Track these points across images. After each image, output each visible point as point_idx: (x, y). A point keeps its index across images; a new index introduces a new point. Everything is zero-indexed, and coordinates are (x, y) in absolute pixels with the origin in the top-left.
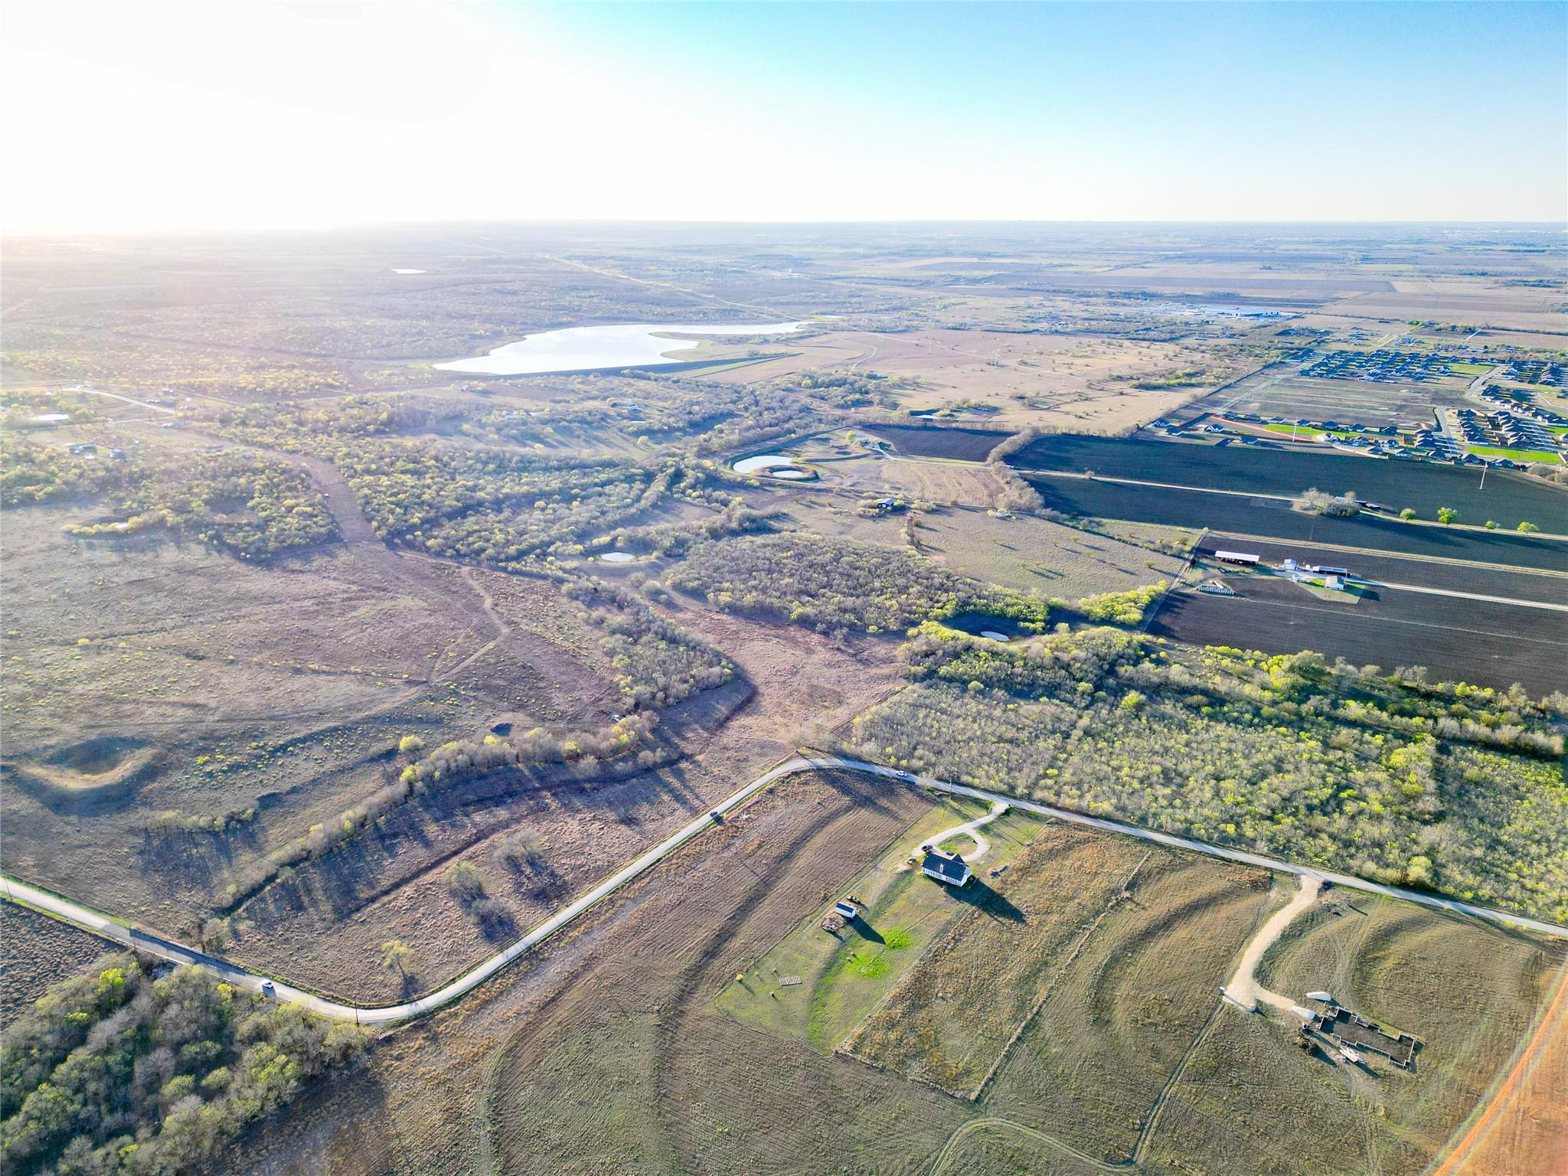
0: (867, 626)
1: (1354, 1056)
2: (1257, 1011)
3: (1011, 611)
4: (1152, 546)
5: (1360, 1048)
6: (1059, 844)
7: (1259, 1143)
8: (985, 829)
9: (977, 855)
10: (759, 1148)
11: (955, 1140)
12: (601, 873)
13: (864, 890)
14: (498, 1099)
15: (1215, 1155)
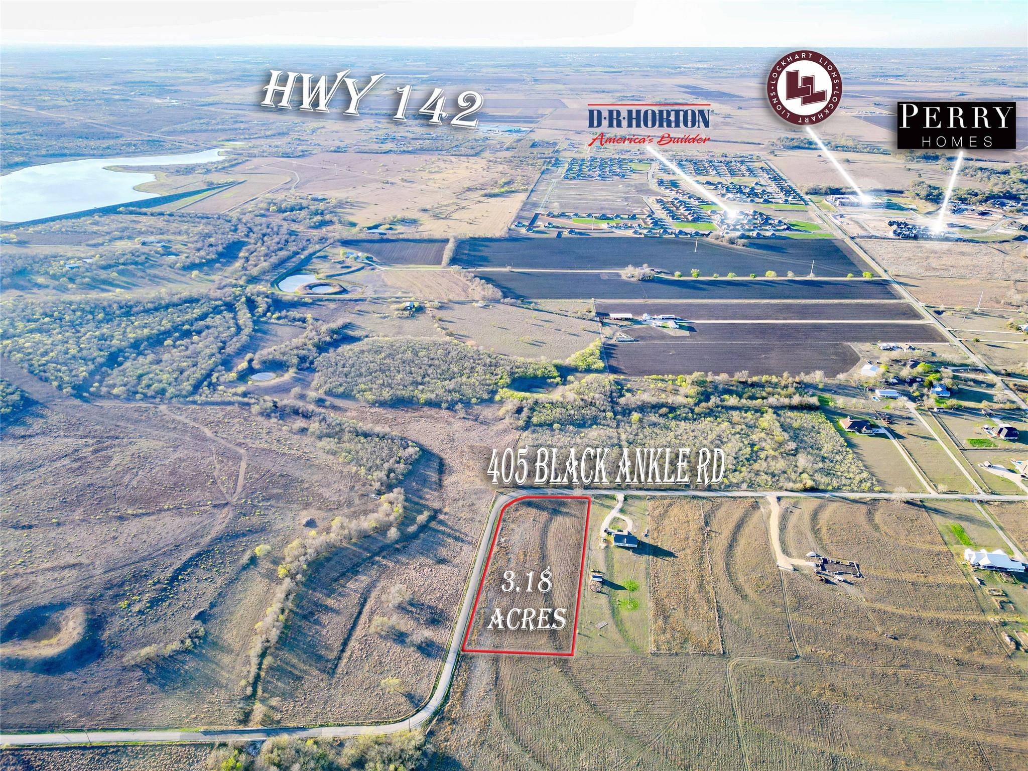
0: (470, 399)
1: (841, 578)
2: (795, 570)
3: (539, 373)
4: (576, 315)
5: (840, 574)
6: (660, 510)
7: (834, 630)
8: (622, 511)
9: (629, 526)
10: (656, 713)
11: (729, 675)
12: (457, 596)
13: (595, 562)
14: (518, 740)
15: (824, 641)
